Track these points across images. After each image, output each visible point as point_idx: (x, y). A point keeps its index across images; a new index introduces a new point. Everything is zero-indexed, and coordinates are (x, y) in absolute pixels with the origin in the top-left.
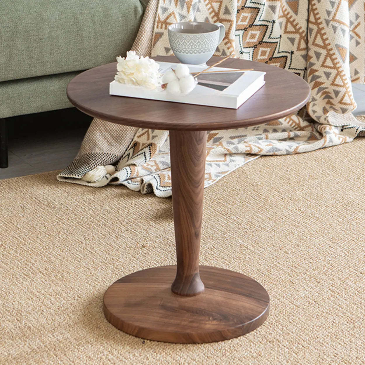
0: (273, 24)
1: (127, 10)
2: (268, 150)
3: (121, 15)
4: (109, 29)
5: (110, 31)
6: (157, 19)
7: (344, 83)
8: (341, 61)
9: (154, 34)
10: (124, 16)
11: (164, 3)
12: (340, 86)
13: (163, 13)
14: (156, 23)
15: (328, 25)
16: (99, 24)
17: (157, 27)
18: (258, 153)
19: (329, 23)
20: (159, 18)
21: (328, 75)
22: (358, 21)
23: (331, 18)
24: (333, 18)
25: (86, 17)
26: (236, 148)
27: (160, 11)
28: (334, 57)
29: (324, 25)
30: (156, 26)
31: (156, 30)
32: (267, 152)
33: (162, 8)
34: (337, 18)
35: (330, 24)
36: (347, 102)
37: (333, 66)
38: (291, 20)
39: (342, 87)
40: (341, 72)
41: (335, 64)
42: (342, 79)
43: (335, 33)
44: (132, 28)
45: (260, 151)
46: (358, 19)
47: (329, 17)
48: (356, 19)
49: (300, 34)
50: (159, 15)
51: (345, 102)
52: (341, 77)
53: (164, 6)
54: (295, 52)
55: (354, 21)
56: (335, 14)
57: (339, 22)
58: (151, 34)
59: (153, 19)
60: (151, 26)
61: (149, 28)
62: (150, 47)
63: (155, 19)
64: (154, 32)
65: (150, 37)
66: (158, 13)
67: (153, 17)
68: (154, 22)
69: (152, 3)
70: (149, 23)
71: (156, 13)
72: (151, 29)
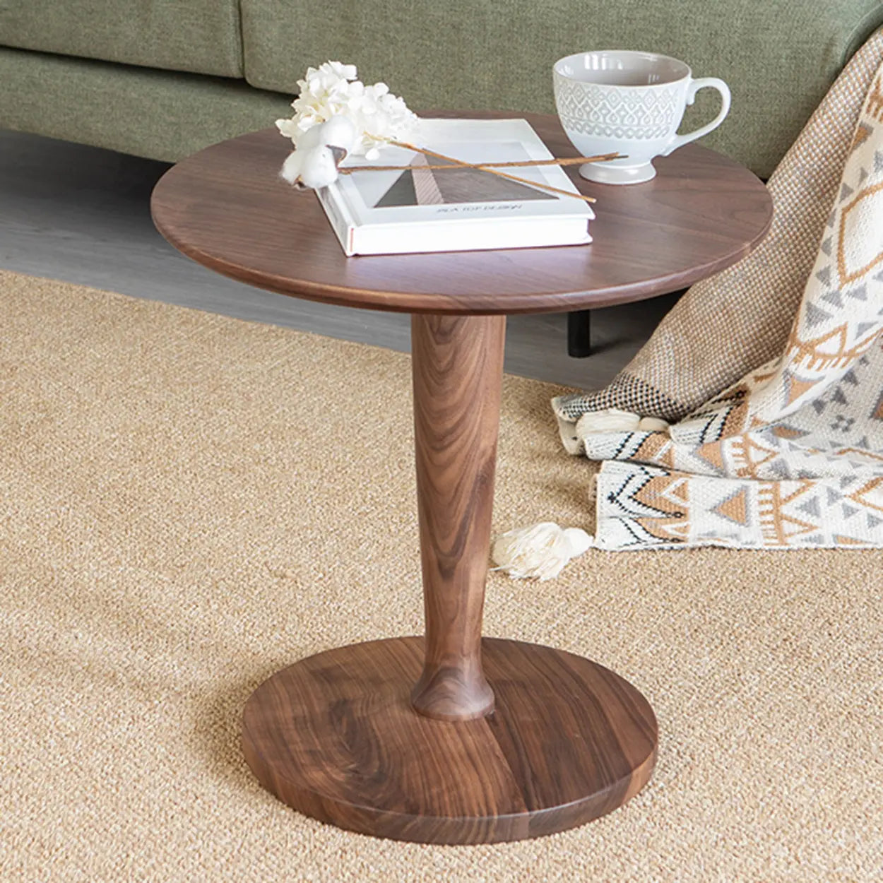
1: (807, 43)
3: (788, 51)
4: (749, 81)
5: (751, 86)
6: (873, 88)
9: (858, 125)
10: (795, 58)
14: (868, 100)
16: (727, 59)
17: (868, 111)
20: (877, 88)
25: (697, 33)
30: (864, 108)
31: (864, 117)
44: (810, 94)
50: (879, 80)
58: (850, 124)
59: (864, 85)
60: (852, 102)
61: (844, 106)
62: (839, 156)
63: (868, 86)
64: (859, 121)
65: (848, 133)
66: (878, 73)
67: (865, 81)
68: (865, 95)
69: (873, 44)
70: (847, 93)
71: (874, 73)
72: (854, 110)
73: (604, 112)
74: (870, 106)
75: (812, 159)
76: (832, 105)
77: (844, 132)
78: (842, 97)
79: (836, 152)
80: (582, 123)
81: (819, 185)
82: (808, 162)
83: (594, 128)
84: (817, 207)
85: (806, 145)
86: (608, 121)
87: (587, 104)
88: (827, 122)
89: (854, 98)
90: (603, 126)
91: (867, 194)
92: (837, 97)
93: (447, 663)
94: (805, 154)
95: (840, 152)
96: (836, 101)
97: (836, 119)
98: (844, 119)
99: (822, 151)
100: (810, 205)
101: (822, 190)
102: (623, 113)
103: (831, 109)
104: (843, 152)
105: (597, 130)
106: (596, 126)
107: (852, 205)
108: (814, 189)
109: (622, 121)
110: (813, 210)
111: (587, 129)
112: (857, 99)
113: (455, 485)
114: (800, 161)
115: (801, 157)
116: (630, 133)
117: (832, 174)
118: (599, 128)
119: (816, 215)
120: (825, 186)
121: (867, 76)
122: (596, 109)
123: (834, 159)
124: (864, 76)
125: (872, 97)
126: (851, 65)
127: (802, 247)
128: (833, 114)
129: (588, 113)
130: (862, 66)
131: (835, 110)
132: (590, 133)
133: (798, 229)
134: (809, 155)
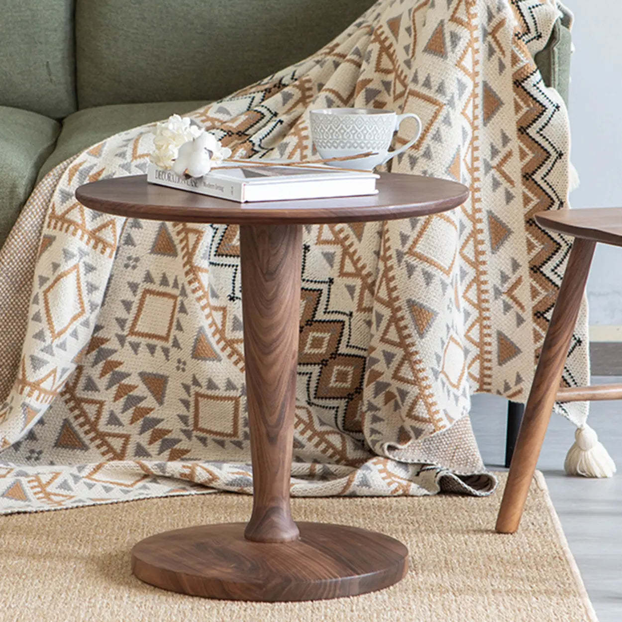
0: (305, 253)
2: (231, 480)
6: (50, 211)
7: (416, 376)
8: (414, 333)
9: (42, 237)
11: (69, 184)
12: (408, 381)
13: (63, 202)
14: (47, 219)
15: (399, 261)
17: (49, 226)
18: (206, 482)
19: (402, 257)
20: (53, 210)
21: (389, 357)
22: (517, 275)
23: (406, 249)
24: (410, 249)
26: (162, 467)
27: (57, 197)
28: (402, 324)
29: (393, 262)
30: (46, 224)
31: (46, 231)
32: (227, 485)
33: (62, 192)
34: (418, 249)
35: (404, 260)
36: (421, 415)
37: (398, 341)
38: (351, 250)
39: (412, 384)
40: (412, 354)
41: (403, 338)
42: (413, 369)
43: (409, 277)
45: (211, 481)
46: (518, 271)
47: (403, 247)
48: (514, 270)
49: (364, 279)
50: (53, 205)
51: (417, 414)
52: (410, 364)
53: (67, 190)
54: (354, 314)
55: (508, 273)
56: (415, 242)
57: (420, 257)
58: (36, 238)
59: (43, 210)
60: (36, 223)
61: (31, 225)
62: (30, 261)
63: (46, 210)
64: (43, 234)
65: (35, 243)
66: (52, 200)
67: (43, 208)
68: (45, 216)
69: (46, 182)
70: (33, 216)
71: (49, 201)
72: (37, 228)
73: (353, 132)
74: (49, 223)
75: (13, 264)
76: (23, 225)
77: (32, 243)
78: (29, 219)
79: (28, 257)
80: (338, 141)
81: (17, 282)
82: (11, 266)
83: (346, 144)
84: (17, 298)
85: (9, 255)
86: (356, 137)
87: (342, 128)
88: (21, 237)
89: (37, 219)
90: (352, 141)
91: (62, 277)
92: (27, 220)
93: (273, 504)
94: (8, 260)
95: (30, 257)
96: (26, 222)
97: (27, 234)
98: (32, 234)
99: (19, 258)
100: (12, 297)
101: (19, 286)
102: (365, 132)
103: (23, 228)
104: (33, 257)
105: (348, 145)
106: (348, 142)
107: (51, 287)
108: (14, 285)
109: (365, 137)
110: (14, 300)
111: (342, 144)
112: (39, 220)
113: (278, 377)
114: (5, 266)
115: (6, 263)
116: (369, 145)
117: (26, 274)
118: (350, 143)
119: (17, 303)
120: (22, 282)
121: (44, 204)
122: (348, 131)
123: (27, 263)
124: (42, 204)
125: (50, 217)
126: (33, 197)
127: (10, 327)
128: (25, 231)
129: (343, 134)
130: (41, 197)
131: (26, 228)
132: (343, 147)
133: (6, 315)
134: (11, 261)
